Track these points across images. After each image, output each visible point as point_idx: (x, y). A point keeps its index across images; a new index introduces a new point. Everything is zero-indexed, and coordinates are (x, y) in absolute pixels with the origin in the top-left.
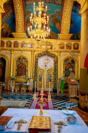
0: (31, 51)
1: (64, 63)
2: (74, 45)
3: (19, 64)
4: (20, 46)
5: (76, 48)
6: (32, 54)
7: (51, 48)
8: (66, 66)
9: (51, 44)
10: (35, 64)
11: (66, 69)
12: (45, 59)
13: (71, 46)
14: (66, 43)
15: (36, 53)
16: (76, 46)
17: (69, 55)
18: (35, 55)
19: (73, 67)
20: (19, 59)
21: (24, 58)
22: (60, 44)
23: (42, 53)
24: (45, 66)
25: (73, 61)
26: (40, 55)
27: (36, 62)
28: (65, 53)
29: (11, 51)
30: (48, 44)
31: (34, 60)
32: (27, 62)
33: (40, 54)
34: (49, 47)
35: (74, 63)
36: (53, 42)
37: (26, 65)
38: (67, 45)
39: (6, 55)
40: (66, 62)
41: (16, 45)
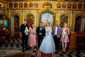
0: (37, 10)
1: (60, 18)
2: (68, 5)
3: (28, 19)
4: (28, 6)
5: (69, 7)
6: (37, 12)
7: (51, 8)
8: (61, 20)
9: (51, 4)
10: (40, 19)
11: (61, 23)
12: (47, 16)
13: (66, 6)
14: (62, 3)
15: (40, 11)
16: (69, 6)
17: (64, 12)
18: (39, 13)
19: (66, 21)
20: (28, 16)
21: (32, 15)
22: (58, 4)
23: (45, 11)
24: (47, 20)
25: (67, 17)
26: (43, 13)
27: (40, 18)
28: (61, 11)
29: (22, 11)
30: (49, 4)
31: (39, 17)
32: (34, 18)
33: (43, 11)
34: (50, 7)
35: (68, 18)
36: (52, 2)
37: (33, 20)
38: (62, 5)
39: (19, 13)
40: (61, 17)
41: (26, 5)
